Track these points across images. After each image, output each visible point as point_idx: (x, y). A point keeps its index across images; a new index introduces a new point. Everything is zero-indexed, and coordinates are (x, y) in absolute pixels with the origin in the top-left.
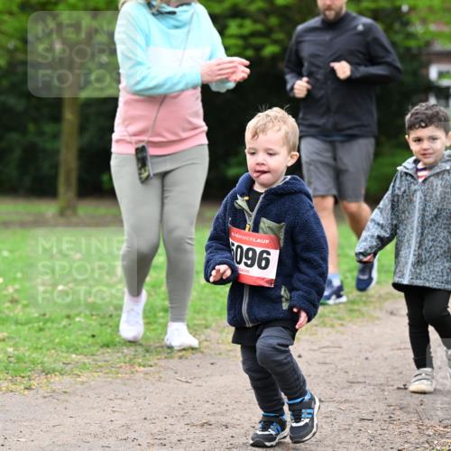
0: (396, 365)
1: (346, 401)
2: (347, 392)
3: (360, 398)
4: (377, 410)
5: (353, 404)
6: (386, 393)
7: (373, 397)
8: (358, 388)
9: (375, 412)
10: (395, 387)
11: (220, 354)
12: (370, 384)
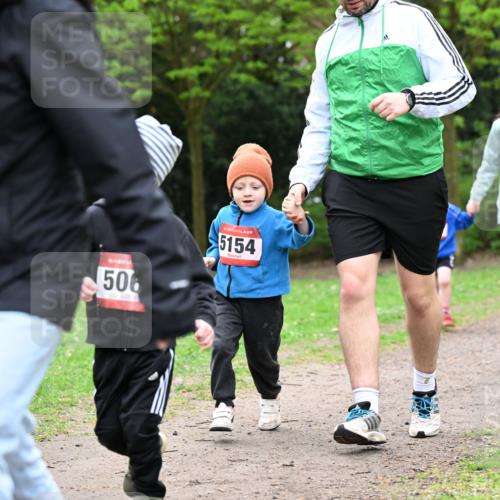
0: (282, 440)
1: (226, 482)
2: (227, 472)
3: (242, 478)
4: (260, 490)
5: (233, 485)
6: (270, 471)
7: (255, 476)
8: (240, 467)
9: (258, 493)
10: (281, 464)
11: (87, 434)
12: (252, 462)
